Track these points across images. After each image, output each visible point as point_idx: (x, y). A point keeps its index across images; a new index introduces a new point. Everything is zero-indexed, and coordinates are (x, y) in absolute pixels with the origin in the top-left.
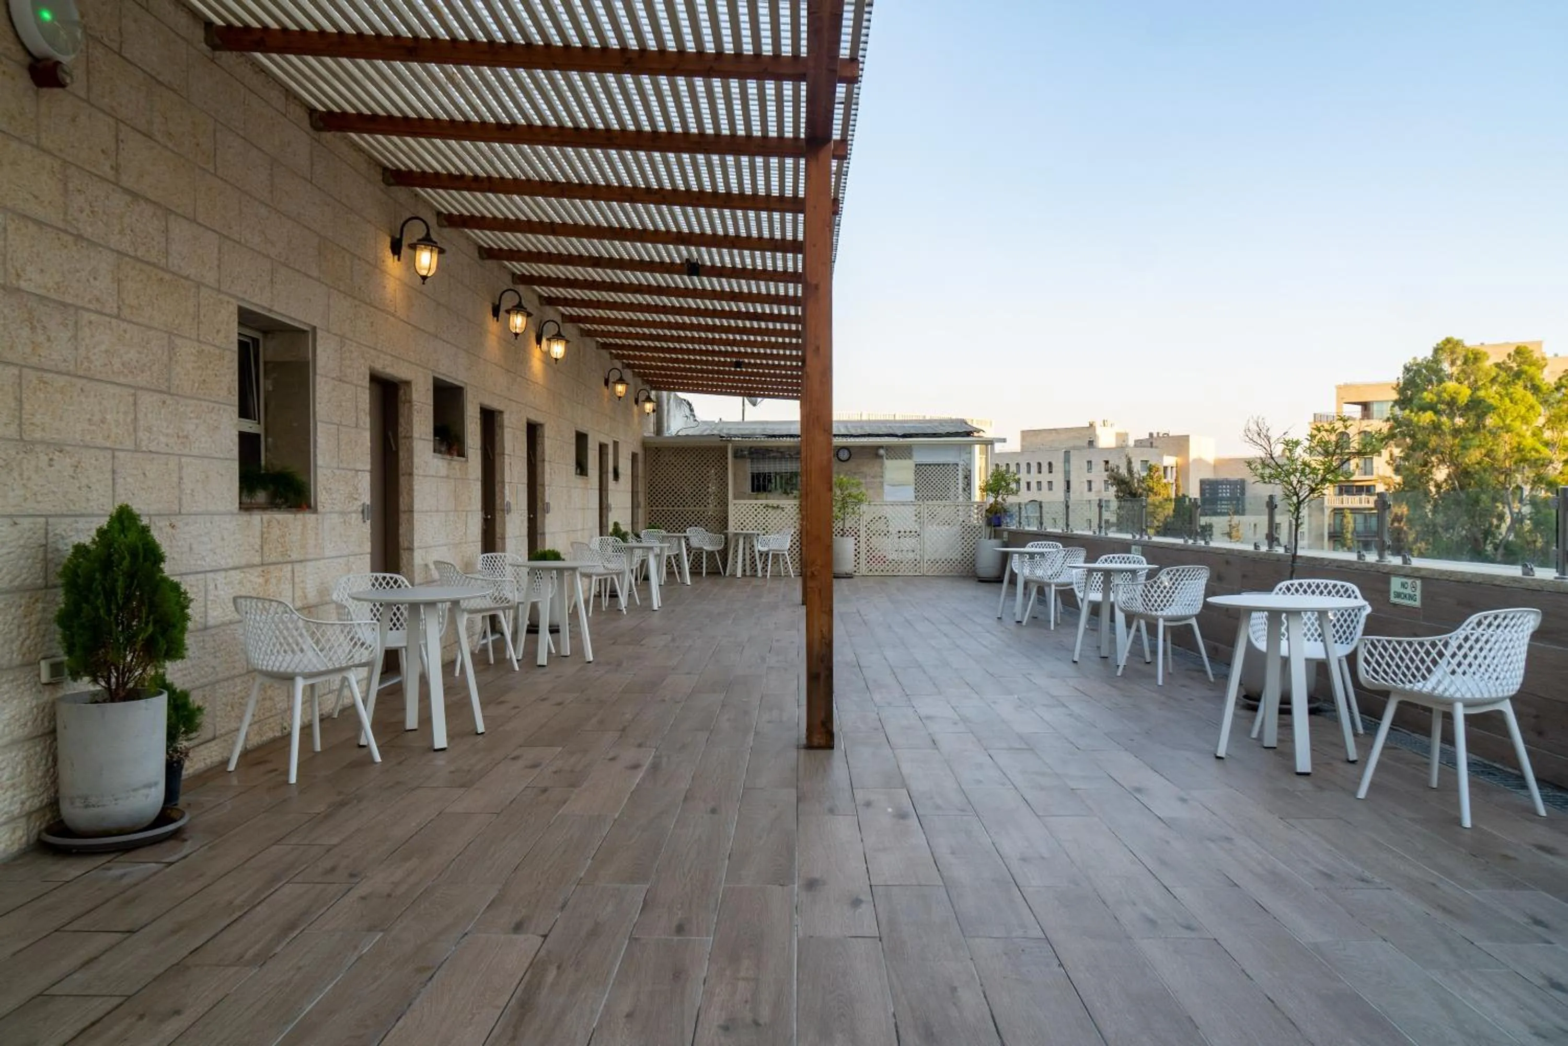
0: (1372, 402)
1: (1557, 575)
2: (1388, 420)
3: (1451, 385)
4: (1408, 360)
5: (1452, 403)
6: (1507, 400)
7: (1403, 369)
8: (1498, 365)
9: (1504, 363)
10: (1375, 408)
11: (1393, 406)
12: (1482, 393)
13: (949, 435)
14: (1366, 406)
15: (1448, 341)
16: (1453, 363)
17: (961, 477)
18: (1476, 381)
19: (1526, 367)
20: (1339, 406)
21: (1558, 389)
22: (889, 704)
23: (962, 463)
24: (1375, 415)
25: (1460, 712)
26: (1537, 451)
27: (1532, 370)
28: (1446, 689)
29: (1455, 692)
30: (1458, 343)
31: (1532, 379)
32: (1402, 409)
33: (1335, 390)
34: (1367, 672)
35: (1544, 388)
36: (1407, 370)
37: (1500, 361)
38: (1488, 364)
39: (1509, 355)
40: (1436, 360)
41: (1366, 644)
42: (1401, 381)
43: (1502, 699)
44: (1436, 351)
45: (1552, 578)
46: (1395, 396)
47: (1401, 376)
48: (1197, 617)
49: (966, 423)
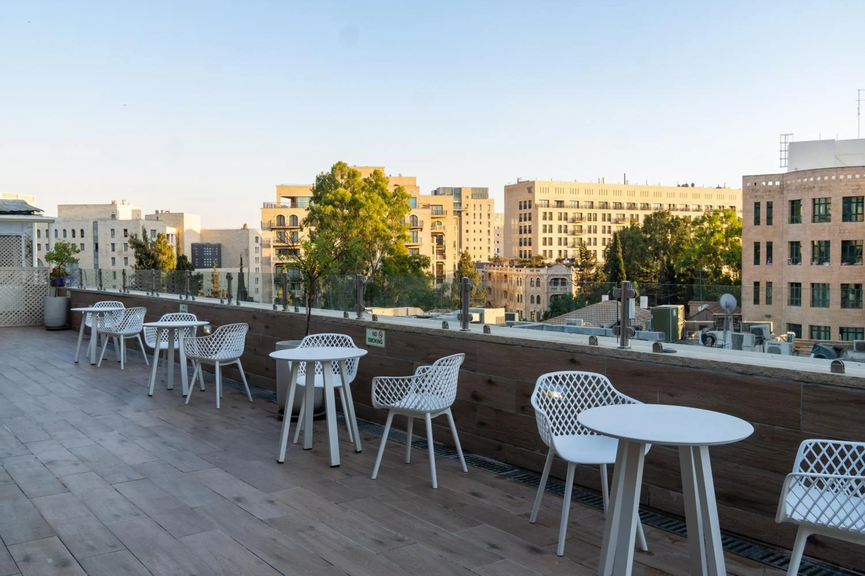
0: (297, 197)
1: (461, 328)
2: (308, 209)
3: (341, 190)
4: (319, 173)
5: (342, 201)
6: (370, 201)
7: (316, 178)
8: (365, 180)
9: (368, 179)
10: (299, 201)
11: (310, 201)
12: (357, 196)
13: (13, 213)
14: (293, 199)
15: (339, 163)
16: (342, 177)
17: (23, 246)
18: (354, 189)
19: (380, 183)
20: (278, 199)
21: (394, 196)
22: (10, 455)
23: (25, 235)
24: (299, 205)
25: (429, 418)
26: (384, 231)
27: (383, 185)
28: (422, 406)
29: (427, 408)
30: (345, 165)
31: (382, 189)
32: (316, 203)
33: (275, 188)
34: (377, 399)
35: (389, 195)
36: (318, 179)
37: (366, 177)
38: (360, 179)
39: (371, 175)
40: (333, 175)
41: (377, 382)
42: (315, 186)
43: (447, 408)
44: (334, 169)
45: (459, 331)
46: (311, 195)
47: (315, 183)
48: (241, 358)
49: (26, 203)
